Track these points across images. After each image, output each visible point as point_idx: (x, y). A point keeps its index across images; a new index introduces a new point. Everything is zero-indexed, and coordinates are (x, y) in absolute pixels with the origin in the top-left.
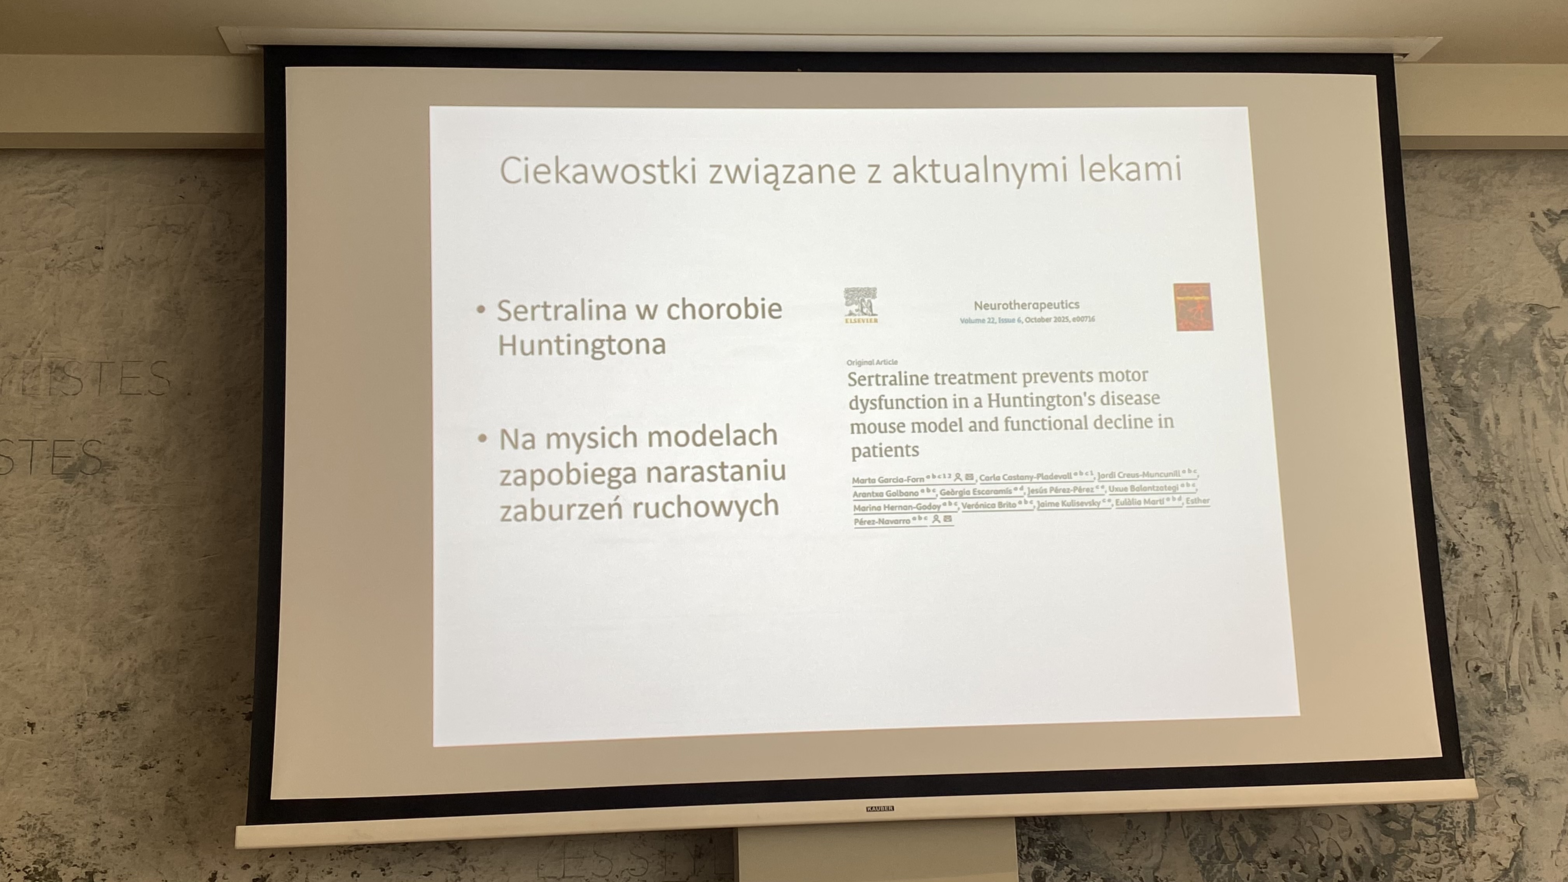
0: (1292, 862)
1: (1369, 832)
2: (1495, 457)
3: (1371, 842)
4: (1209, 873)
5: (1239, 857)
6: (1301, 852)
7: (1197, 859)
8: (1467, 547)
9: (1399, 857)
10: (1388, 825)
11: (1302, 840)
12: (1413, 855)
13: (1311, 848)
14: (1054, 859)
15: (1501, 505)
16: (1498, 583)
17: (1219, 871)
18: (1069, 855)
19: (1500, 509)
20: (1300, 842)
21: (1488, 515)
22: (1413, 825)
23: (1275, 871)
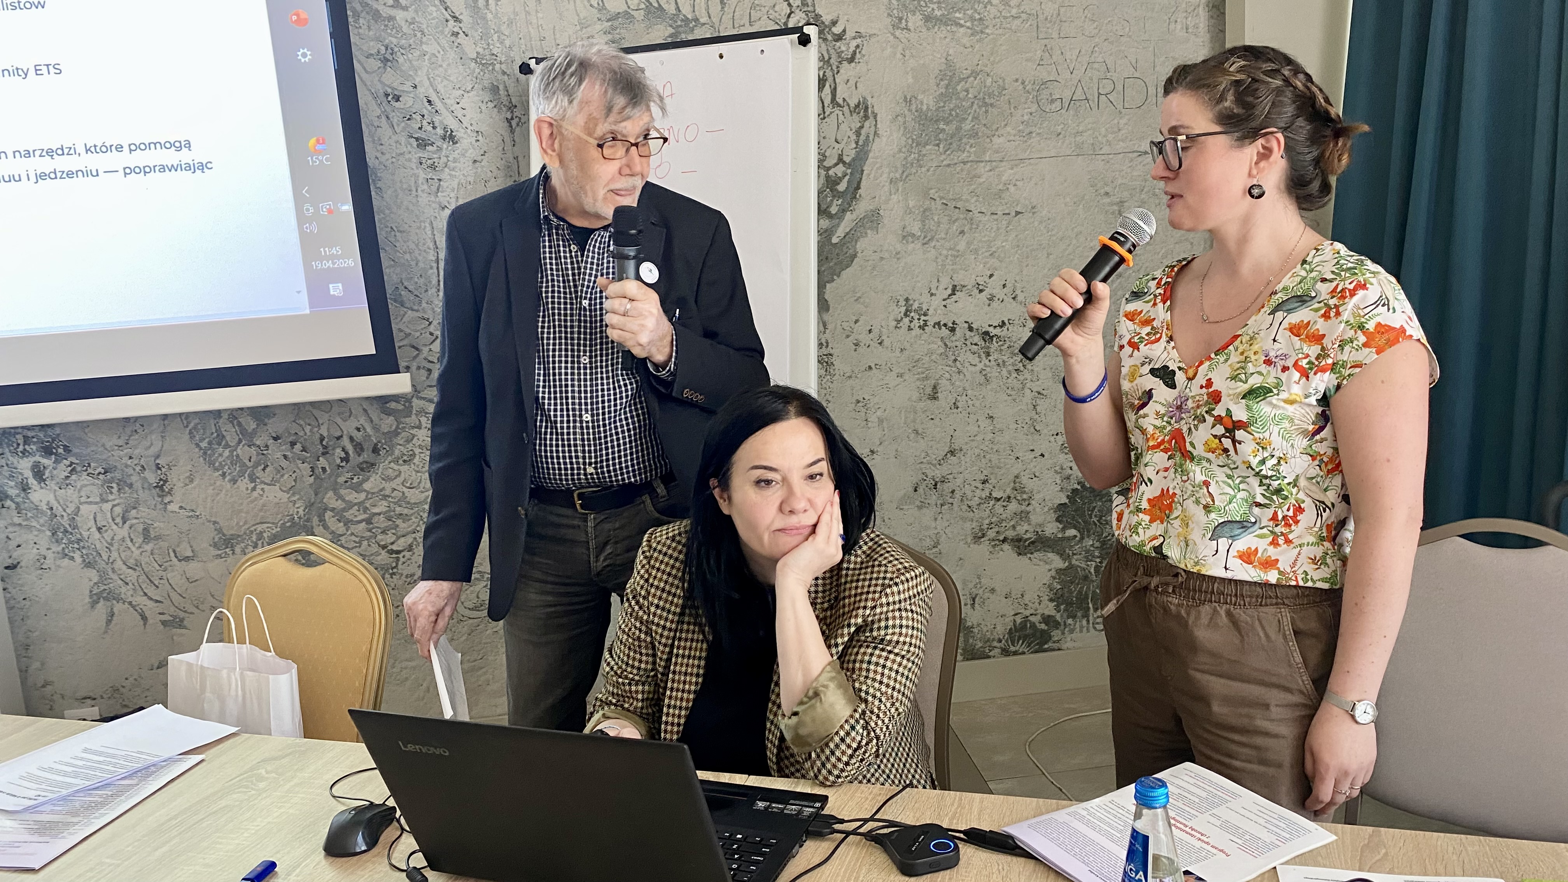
0: (293, 444)
1: (369, 412)
2: (495, 37)
3: (372, 421)
4: (210, 456)
5: (240, 441)
6: (301, 433)
7: (197, 445)
8: (466, 132)
9: (399, 433)
10: (388, 405)
11: (302, 422)
12: (414, 431)
13: (311, 431)
14: (51, 453)
15: (501, 87)
16: (499, 169)
17: (221, 455)
18: (67, 449)
19: (501, 92)
20: (301, 426)
21: (487, 99)
22: (413, 404)
23: (276, 453)
